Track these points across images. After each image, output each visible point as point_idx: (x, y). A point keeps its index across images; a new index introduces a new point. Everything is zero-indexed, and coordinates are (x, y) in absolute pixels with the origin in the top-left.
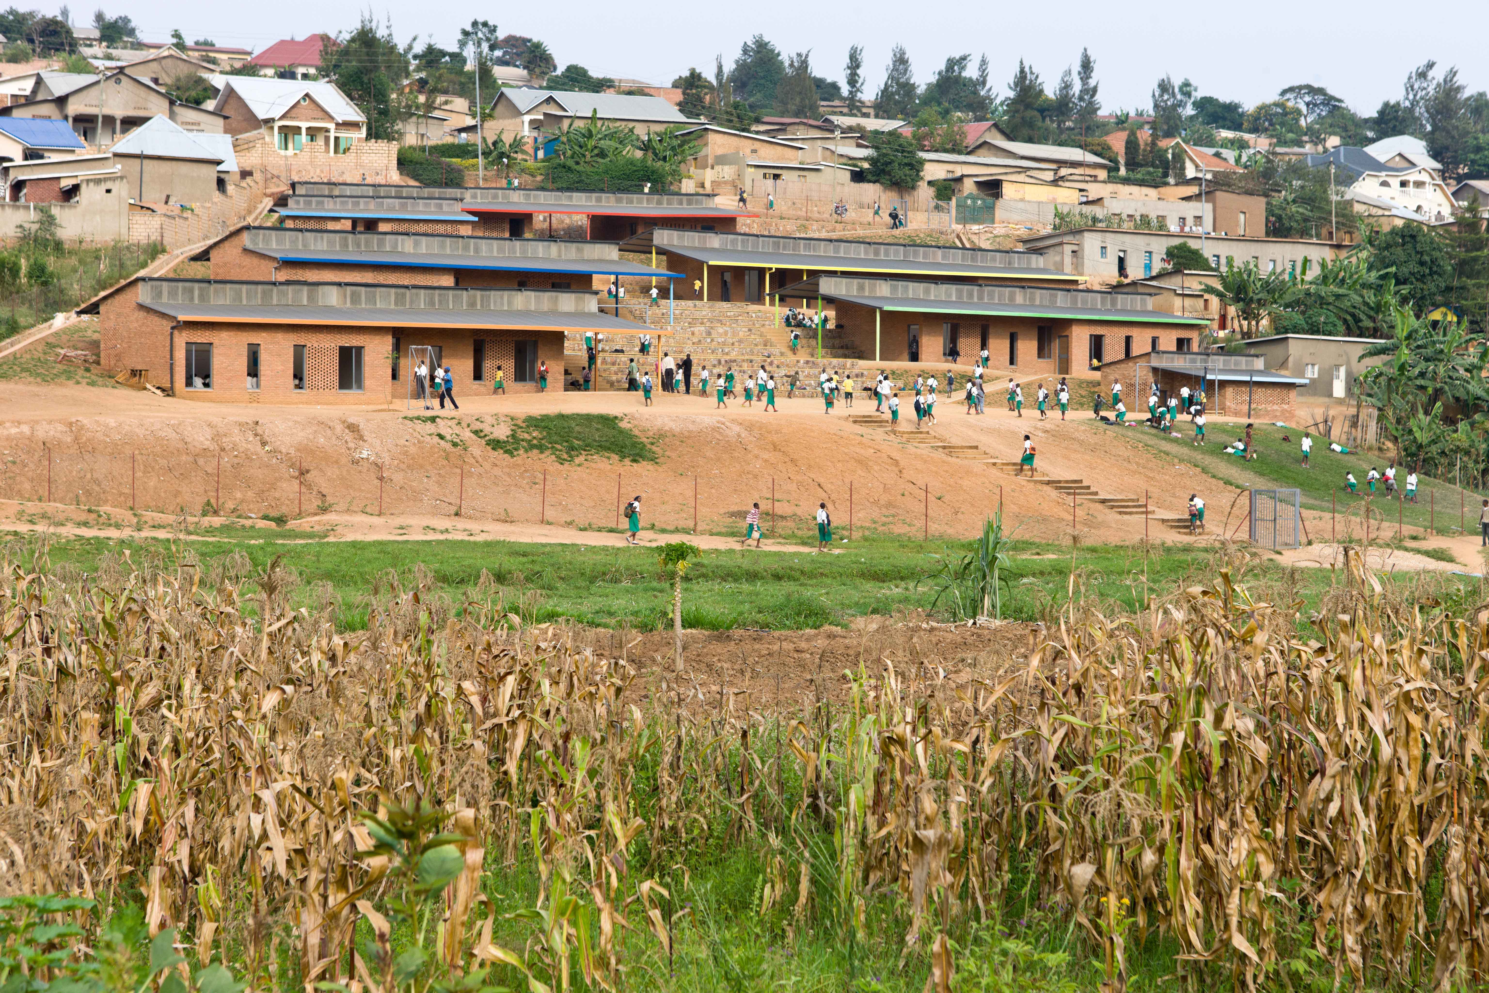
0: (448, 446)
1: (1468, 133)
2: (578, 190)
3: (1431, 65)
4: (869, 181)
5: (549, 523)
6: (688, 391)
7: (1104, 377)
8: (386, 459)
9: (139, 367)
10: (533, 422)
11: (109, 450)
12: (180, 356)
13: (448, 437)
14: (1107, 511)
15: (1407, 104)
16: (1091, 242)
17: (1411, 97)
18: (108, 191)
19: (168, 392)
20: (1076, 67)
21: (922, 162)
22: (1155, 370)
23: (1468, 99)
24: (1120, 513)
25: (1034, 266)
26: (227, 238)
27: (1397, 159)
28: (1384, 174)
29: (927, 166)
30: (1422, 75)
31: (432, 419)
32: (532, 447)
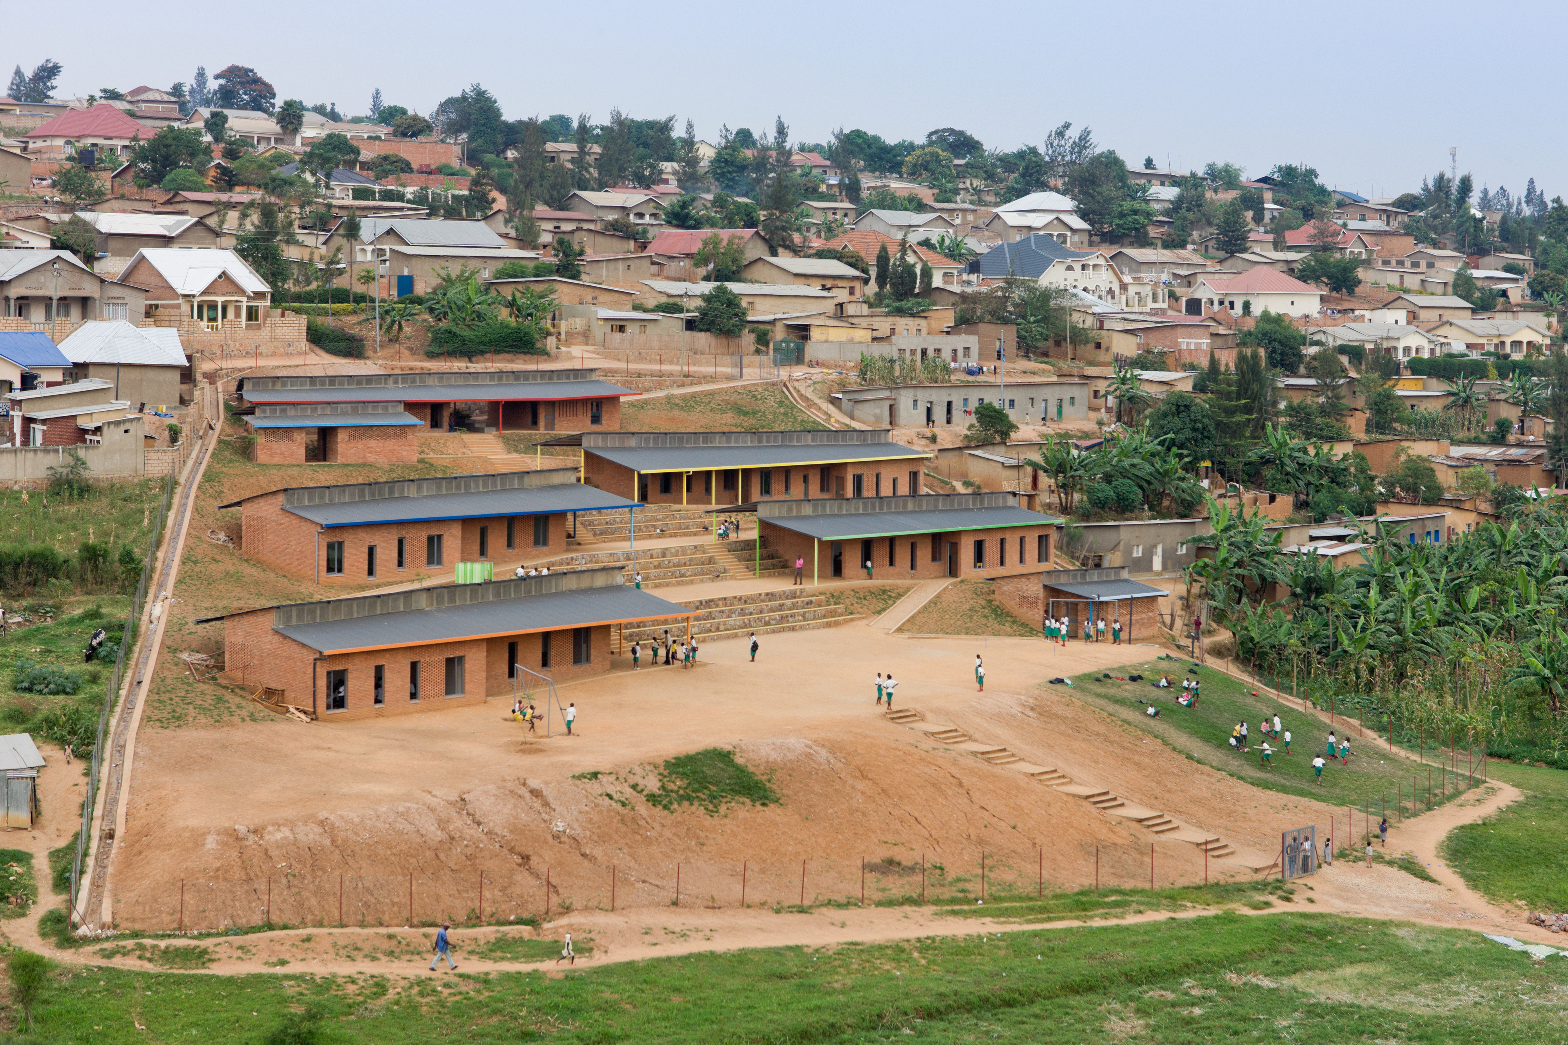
0: (618, 807)
1: (1111, 199)
3: (1067, 126)
5: (749, 907)
7: (999, 588)
8: (578, 831)
9: (273, 686)
11: (365, 852)
12: (322, 683)
13: (615, 797)
14: (1145, 830)
16: (906, 398)
17: (1050, 152)
18: (126, 431)
19: (311, 715)
22: (1045, 587)
23: (1101, 155)
24: (1157, 832)
26: (262, 495)
27: (1055, 222)
28: (1069, 260)
30: (1060, 134)
31: (595, 775)
32: (682, 798)
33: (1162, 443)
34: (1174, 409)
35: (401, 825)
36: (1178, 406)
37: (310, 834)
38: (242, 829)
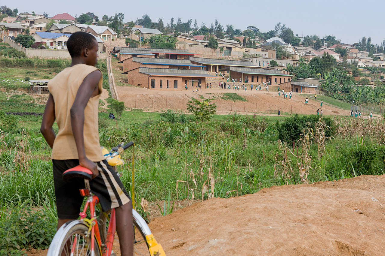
1: (291, 37)
2: (158, 48)
3: (280, 23)
4: (208, 47)
6: (225, 88)
7: (281, 86)
10: (226, 94)
12: (150, 82)
13: (215, 97)
15: (275, 31)
16: (254, 60)
19: (148, 88)
20: (214, 22)
21: (218, 44)
25: (252, 64)
26: (128, 59)
29: (219, 44)
30: (278, 25)
31: (210, 94)
32: (228, 99)
33: (312, 67)
34: (314, 60)
35: (174, 96)
36: (315, 60)
37: (158, 96)
38: (144, 95)
